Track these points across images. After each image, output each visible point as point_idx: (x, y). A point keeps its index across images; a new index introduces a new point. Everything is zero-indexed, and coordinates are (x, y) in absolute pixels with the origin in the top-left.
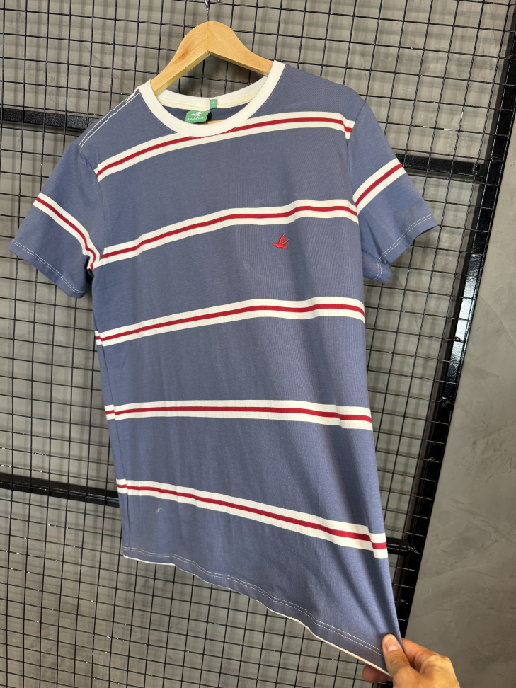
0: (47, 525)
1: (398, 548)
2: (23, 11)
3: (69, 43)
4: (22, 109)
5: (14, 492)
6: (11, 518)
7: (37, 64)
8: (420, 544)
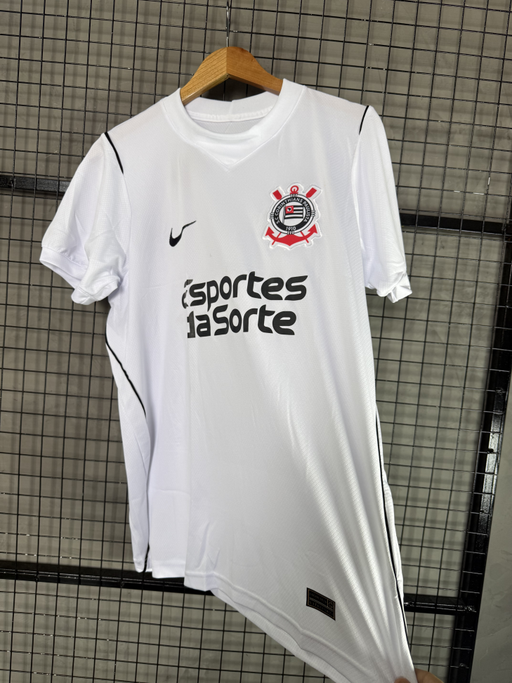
0: (76, 618)
1: (455, 608)
2: (60, 86)
4: (57, 179)
5: (39, 583)
6: (35, 614)
7: (71, 136)
8: (476, 601)
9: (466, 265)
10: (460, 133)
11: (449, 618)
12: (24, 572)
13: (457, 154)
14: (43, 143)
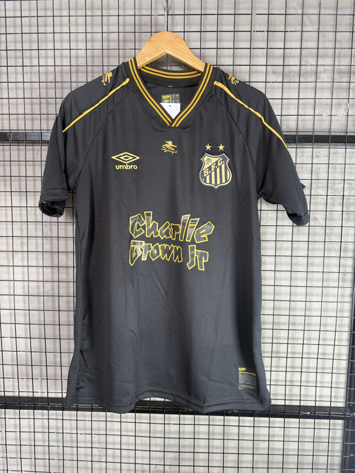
0: (77, 434)
2: (36, 66)
3: (71, 84)
4: (39, 131)
5: (50, 411)
6: (49, 433)
7: (47, 100)
9: (335, 168)
10: (325, 72)
11: (340, 422)
12: (40, 404)
13: (323, 88)
14: (28, 107)
